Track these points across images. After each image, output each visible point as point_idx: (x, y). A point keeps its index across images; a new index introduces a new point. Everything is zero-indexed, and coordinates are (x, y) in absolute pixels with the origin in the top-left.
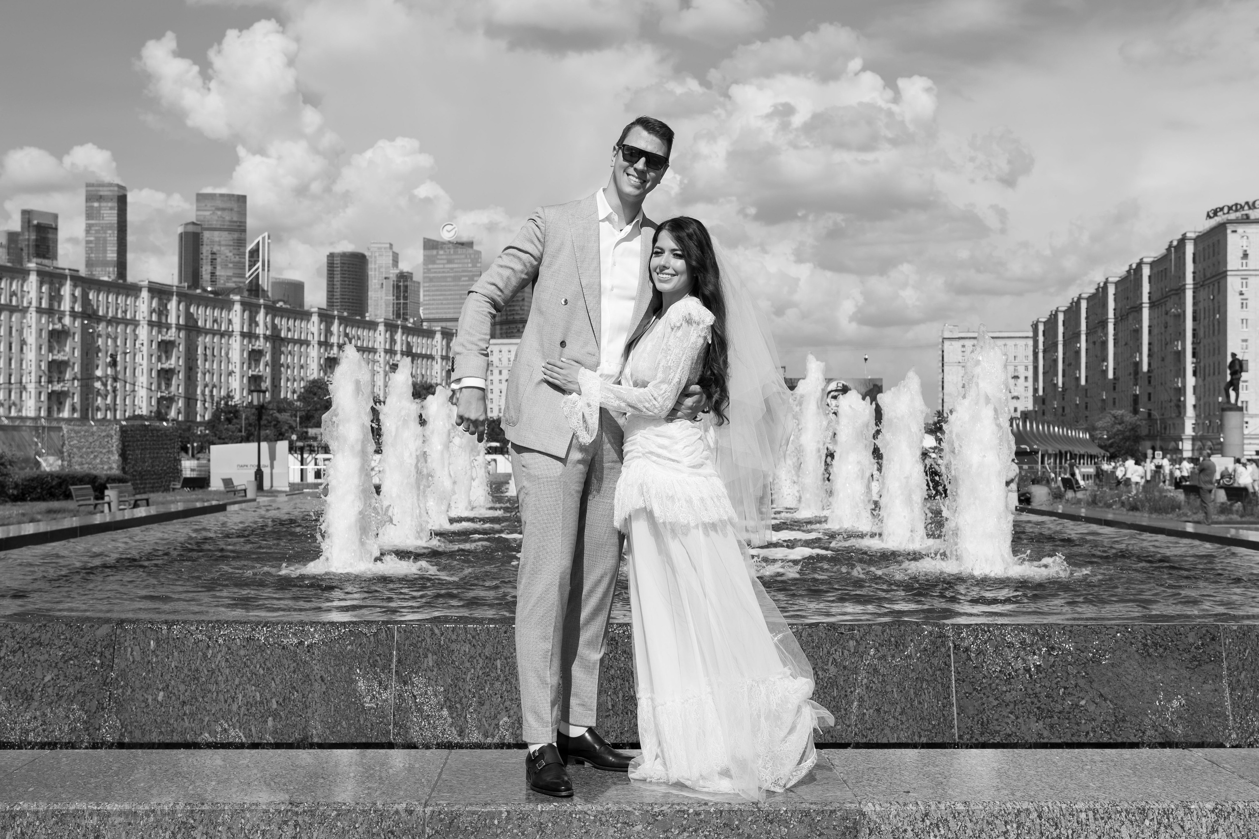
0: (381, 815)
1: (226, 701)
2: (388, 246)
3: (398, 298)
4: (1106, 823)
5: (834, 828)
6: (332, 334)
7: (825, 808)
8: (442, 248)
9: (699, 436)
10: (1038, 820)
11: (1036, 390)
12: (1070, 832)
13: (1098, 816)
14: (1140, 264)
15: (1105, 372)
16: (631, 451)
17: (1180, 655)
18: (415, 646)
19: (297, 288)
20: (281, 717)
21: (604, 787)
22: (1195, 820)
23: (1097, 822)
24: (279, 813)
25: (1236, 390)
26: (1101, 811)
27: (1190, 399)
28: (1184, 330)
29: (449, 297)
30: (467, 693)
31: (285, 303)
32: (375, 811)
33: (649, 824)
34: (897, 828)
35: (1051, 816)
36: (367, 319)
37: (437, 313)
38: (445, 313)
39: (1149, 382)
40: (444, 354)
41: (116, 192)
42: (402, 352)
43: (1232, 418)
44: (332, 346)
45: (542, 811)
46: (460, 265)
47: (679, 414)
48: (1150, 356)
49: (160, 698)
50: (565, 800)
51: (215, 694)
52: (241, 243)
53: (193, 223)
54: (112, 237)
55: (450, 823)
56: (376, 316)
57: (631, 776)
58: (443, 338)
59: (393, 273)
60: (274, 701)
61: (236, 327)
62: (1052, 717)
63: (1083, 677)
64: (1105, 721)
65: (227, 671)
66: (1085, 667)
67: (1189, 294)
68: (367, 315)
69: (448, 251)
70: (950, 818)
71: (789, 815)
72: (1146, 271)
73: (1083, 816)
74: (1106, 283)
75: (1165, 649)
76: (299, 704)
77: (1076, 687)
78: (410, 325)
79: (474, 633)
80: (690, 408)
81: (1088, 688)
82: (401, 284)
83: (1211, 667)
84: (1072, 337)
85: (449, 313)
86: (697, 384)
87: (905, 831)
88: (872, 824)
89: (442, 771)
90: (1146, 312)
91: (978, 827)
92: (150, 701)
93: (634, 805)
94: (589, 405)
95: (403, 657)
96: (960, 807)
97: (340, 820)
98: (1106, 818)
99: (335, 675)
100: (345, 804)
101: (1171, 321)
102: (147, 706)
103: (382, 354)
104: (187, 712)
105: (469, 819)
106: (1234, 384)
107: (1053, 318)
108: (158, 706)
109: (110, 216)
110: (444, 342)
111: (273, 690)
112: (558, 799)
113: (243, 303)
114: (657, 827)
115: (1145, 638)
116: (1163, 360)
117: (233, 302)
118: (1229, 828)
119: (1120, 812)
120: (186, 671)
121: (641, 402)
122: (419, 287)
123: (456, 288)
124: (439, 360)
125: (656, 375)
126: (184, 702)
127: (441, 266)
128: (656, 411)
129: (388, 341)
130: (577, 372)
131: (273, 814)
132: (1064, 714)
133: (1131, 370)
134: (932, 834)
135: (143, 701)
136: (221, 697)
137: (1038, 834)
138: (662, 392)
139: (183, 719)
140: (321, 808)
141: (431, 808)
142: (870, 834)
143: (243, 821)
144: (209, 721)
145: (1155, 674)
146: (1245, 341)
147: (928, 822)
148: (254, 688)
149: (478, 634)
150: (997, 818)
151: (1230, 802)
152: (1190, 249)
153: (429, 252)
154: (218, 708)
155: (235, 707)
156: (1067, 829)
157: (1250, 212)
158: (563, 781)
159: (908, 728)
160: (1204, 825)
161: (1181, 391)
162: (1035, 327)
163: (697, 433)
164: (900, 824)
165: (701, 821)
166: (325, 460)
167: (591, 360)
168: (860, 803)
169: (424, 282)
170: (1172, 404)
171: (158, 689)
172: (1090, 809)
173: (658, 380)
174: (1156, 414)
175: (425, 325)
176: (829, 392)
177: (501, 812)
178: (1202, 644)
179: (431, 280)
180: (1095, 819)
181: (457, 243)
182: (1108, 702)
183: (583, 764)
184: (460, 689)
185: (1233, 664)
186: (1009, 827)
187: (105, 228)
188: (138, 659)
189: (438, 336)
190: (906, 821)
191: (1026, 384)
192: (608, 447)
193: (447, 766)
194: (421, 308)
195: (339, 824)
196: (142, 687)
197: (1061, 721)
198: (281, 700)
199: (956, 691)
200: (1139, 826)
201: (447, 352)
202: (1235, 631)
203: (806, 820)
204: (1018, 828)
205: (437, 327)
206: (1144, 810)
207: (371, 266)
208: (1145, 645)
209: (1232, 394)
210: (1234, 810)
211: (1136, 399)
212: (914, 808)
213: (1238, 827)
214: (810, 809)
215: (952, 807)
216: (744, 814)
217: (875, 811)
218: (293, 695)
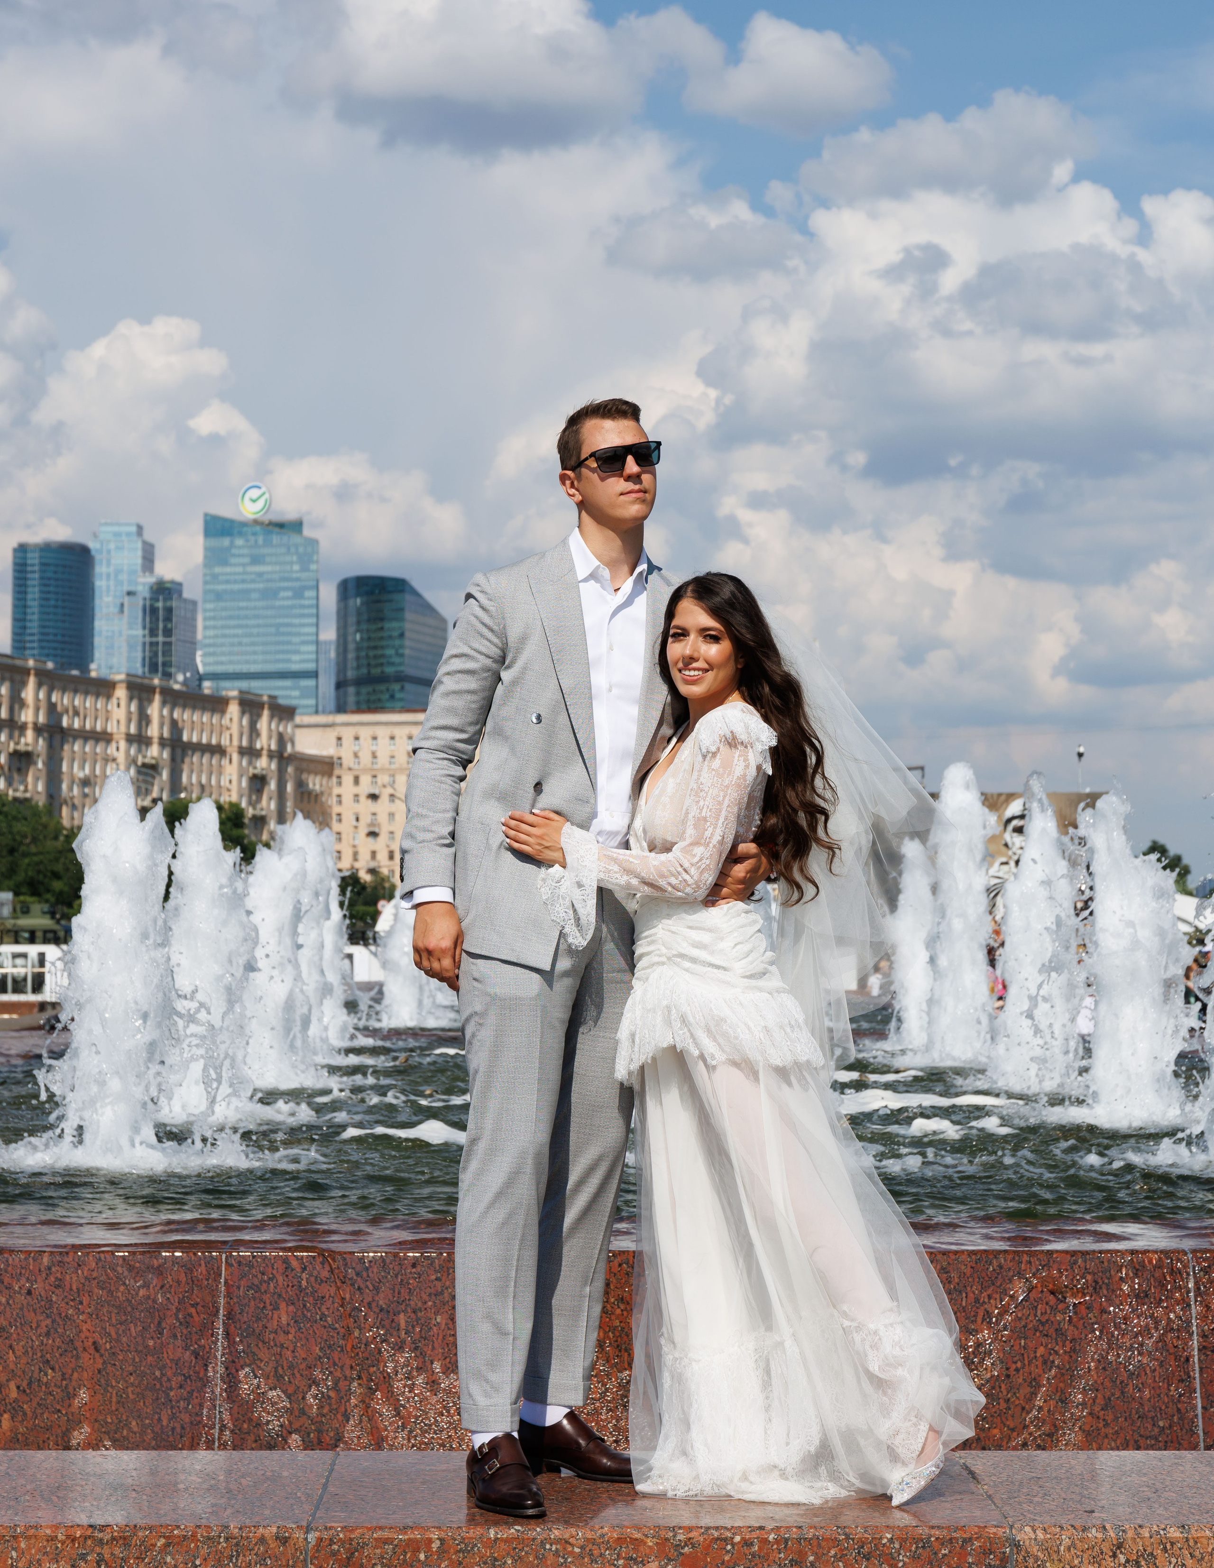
0: (237, 1545)
2: (134, 529)
3: (153, 632)
6: (23, 704)
7: (954, 1535)
8: (240, 534)
9: (758, 927)
16: (648, 954)
18: (258, 1289)
20: (25, 1414)
21: (594, 1507)
24: (73, 1541)
29: (255, 631)
30: (348, 1372)
32: (227, 1539)
36: (93, 674)
37: (231, 662)
38: (247, 662)
40: (245, 743)
42: (161, 738)
44: (23, 728)
45: (496, 1539)
46: (277, 568)
47: (725, 890)
50: (532, 1522)
55: (348, 1558)
56: (111, 668)
57: (640, 1487)
58: (243, 713)
59: (144, 583)
60: (12, 1385)
68: (93, 666)
69: (252, 539)
70: (1158, 1552)
71: (897, 1546)
76: (56, 1391)
78: (177, 687)
79: (359, 1268)
80: (742, 881)
82: (160, 605)
85: (255, 662)
86: (753, 841)
88: (1031, 1560)
89: (327, 1481)
93: (645, 1530)
94: (580, 885)
95: (237, 1309)
96: (1174, 1533)
97: (169, 1553)
99: (118, 1340)
100: (178, 1527)
103: (123, 744)
105: (378, 1551)
110: (245, 721)
111: (12, 1366)
112: (520, 1520)
121: (663, 876)
122: (194, 611)
123: (269, 612)
124: (235, 757)
125: (684, 832)
127: (240, 569)
128: (688, 890)
129: (135, 718)
130: (559, 830)
131: (63, 1543)
138: (696, 859)
140: (140, 1534)
141: (317, 1534)
143: (14, 1554)
147: (1122, 1559)
149: (367, 1269)
153: (215, 542)
158: (530, 1490)
159: (1117, 1432)
163: (755, 922)
165: (753, 1556)
166: (15, 956)
167: (580, 812)
168: (1011, 1527)
169: (205, 601)
173: (688, 841)
175: (207, 687)
176: (1009, 821)
177: (430, 1541)
179: (219, 596)
181: (271, 524)
183: (560, 1472)
184: (335, 1364)
189: (233, 709)
190: (1086, 1556)
192: (610, 949)
193: (334, 1474)
194: (199, 653)
195: (168, 1559)
198: (24, 1384)
199: (1201, 1369)
201: (251, 740)
203: (925, 1554)
205: (231, 691)
207: (101, 569)
212: (1100, 1535)
214: (931, 1536)
215: (1162, 1532)
216: (823, 1544)
217: (1035, 1539)
218: (46, 1374)
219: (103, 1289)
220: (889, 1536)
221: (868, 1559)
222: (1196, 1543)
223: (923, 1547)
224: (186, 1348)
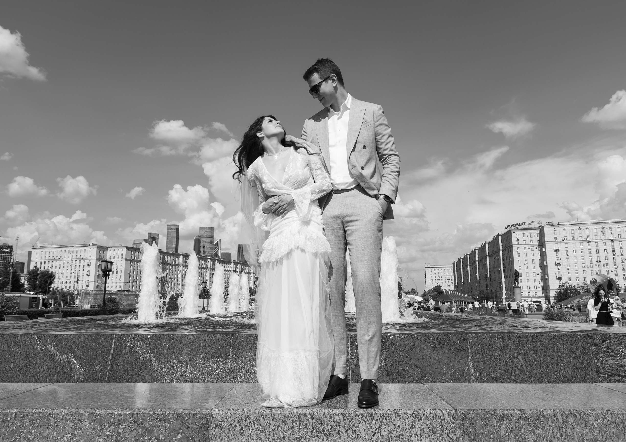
1: (39, 368)
4: (350, 422)
5: (196, 424)
6: (237, 268)
7: (191, 412)
10: (311, 420)
11: (455, 283)
12: (330, 427)
13: (345, 418)
14: (485, 243)
15: (476, 277)
17: (450, 347)
19: (229, 255)
20: (60, 375)
22: (402, 421)
23: (345, 422)
25: (518, 281)
26: (347, 415)
27: (504, 286)
28: (501, 264)
31: (224, 259)
33: (92, 421)
34: (231, 424)
35: (318, 418)
39: (491, 280)
41: (176, 227)
43: (517, 291)
44: (237, 272)
48: (490, 272)
49: (11, 366)
51: (35, 364)
52: (212, 242)
53: (198, 236)
54: (174, 241)
60: (59, 368)
61: (209, 266)
62: (393, 375)
63: (407, 357)
64: (417, 377)
65: (41, 355)
66: (408, 352)
67: (501, 252)
70: (261, 419)
71: (171, 416)
72: (487, 246)
73: (337, 417)
74: (475, 250)
75: (443, 344)
77: (404, 361)
81: (409, 362)
83: (464, 352)
84: (465, 266)
87: (236, 426)
88: (217, 422)
90: (488, 258)
91: (277, 424)
92: (7, 367)
98: (350, 419)
99: (86, 356)
101: (496, 261)
102: (6, 370)
104: (22, 372)
106: (517, 279)
107: (459, 260)
108: (10, 370)
109: (174, 234)
113: (211, 259)
114: (96, 423)
115: (434, 339)
116: (494, 273)
117: (208, 259)
118: (422, 426)
119: (358, 416)
120: (24, 354)
126: (21, 368)
132: (399, 374)
133: (485, 276)
134: (251, 428)
135: (4, 368)
136: (37, 366)
137: (311, 428)
139: (19, 376)
142: (215, 428)
144: (30, 376)
145: (439, 355)
146: (520, 267)
147: (248, 421)
148: (51, 362)
150: (288, 418)
151: (422, 410)
152: (500, 238)
154: (35, 371)
155: (42, 370)
156: (328, 426)
157: (518, 227)
160: (407, 424)
161: (501, 283)
162: (454, 264)
164: (233, 422)
165: (121, 419)
168: (212, 409)
170: (498, 287)
171: (11, 362)
172: (341, 414)
174: (493, 290)
178: (459, 342)
180: (344, 420)
182: (418, 368)
185: (473, 351)
186: (294, 424)
187: (172, 238)
188: (6, 349)
190: (236, 420)
191: (452, 282)
196: (5, 362)
197: (397, 377)
200: (369, 424)
202: (474, 336)
203: (180, 419)
204: (300, 425)
206: (372, 414)
208: (434, 343)
209: (516, 283)
210: (424, 414)
211: (487, 285)
212: (241, 413)
213: (427, 425)
214: (183, 412)
215: (263, 411)
216: (145, 415)
217: (219, 414)
218: (67, 365)
219: (84, 344)
220: (168, 412)
221: (160, 421)
222: (274, 415)
223: (180, 417)
224: (102, 358)
